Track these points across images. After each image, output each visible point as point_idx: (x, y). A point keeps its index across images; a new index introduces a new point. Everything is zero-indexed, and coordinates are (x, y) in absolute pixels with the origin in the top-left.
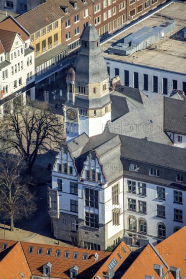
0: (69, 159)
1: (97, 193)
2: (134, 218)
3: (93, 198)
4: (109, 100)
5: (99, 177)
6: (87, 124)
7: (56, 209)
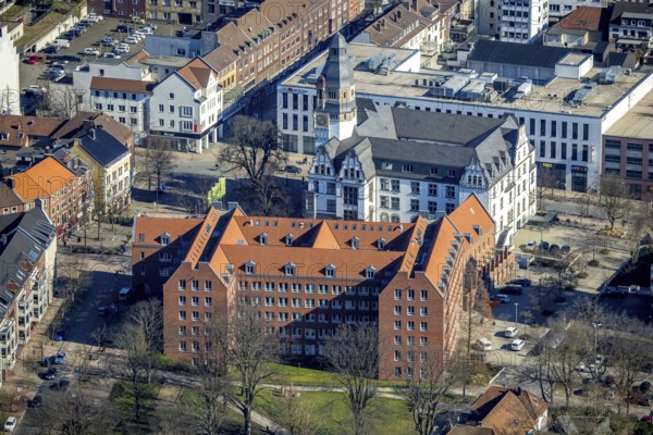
0: (327, 160)
1: (356, 190)
2: (386, 214)
3: (352, 196)
4: (354, 105)
5: (358, 175)
6: (338, 128)
7: (312, 209)
